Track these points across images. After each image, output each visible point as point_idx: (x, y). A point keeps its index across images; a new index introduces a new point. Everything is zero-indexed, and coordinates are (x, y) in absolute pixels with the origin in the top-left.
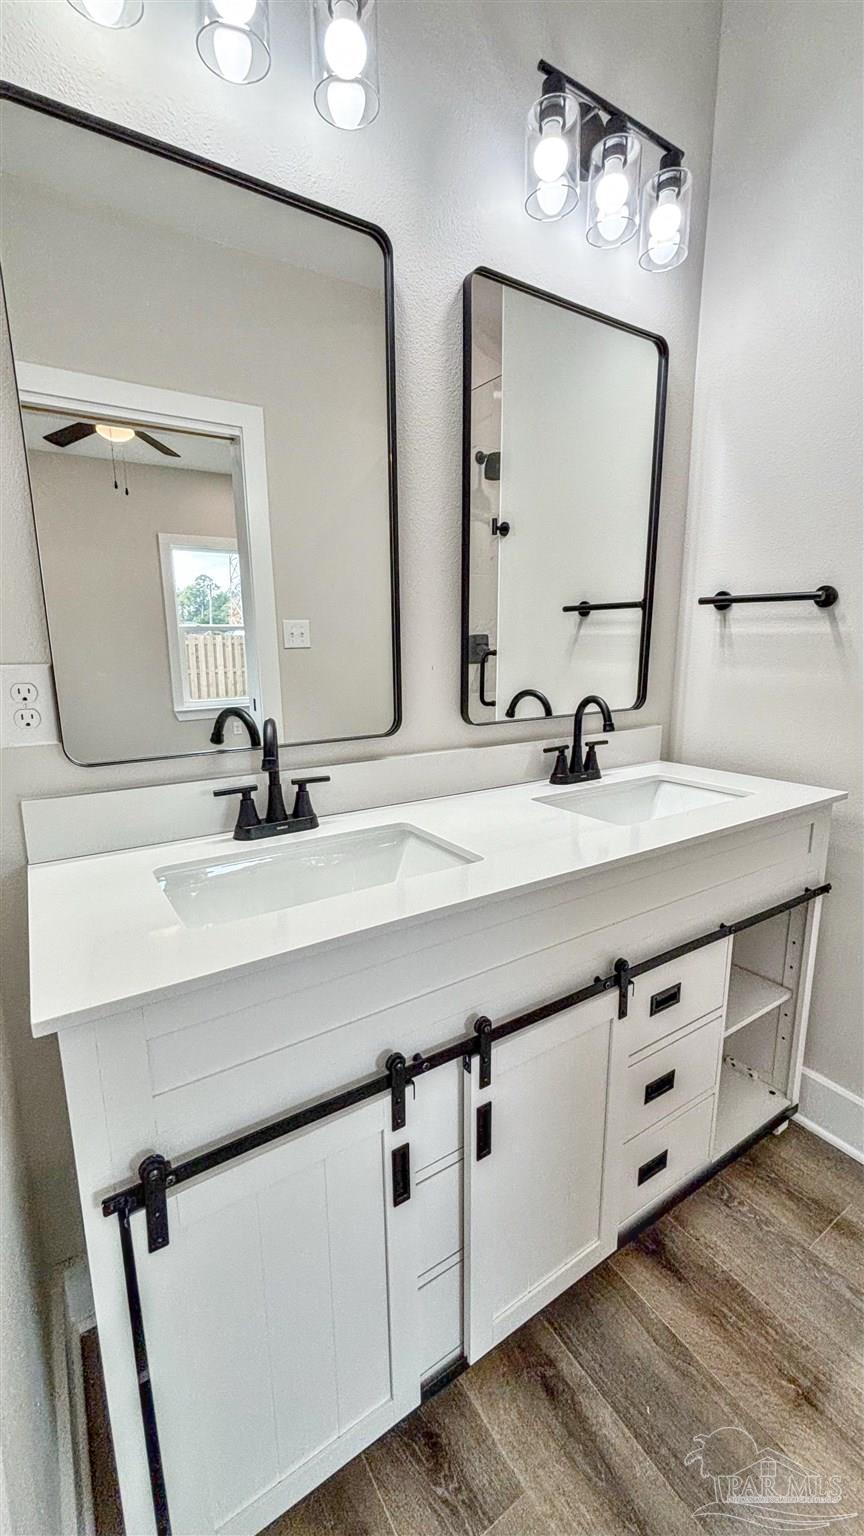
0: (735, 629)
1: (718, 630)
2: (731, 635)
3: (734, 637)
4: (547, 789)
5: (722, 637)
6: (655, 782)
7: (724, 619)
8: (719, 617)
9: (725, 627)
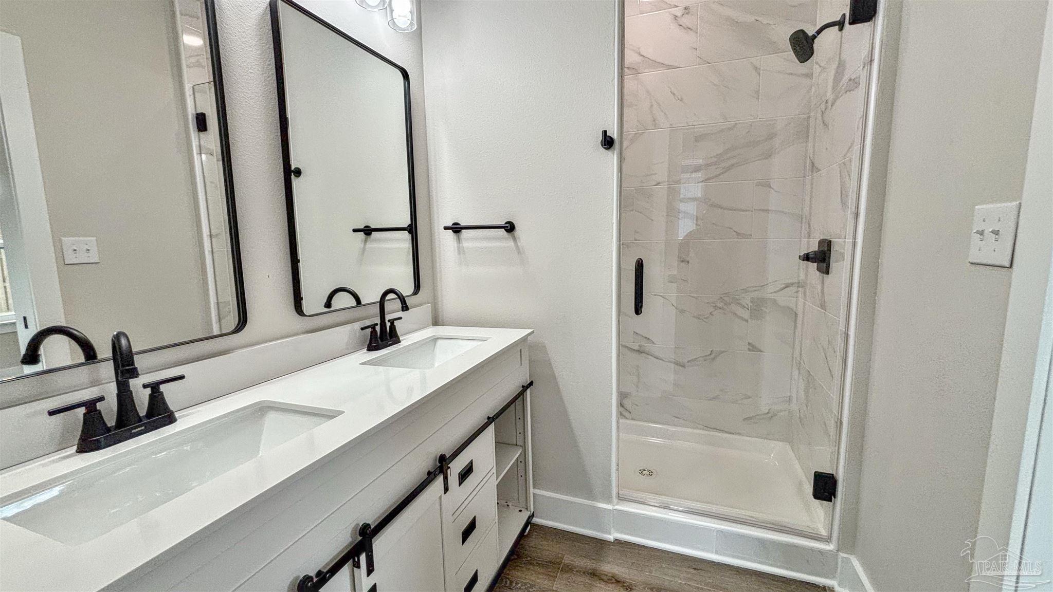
0: (465, 244)
1: (456, 245)
2: (463, 247)
3: (465, 249)
4: (366, 355)
5: (459, 248)
6: (433, 340)
7: (459, 239)
8: (455, 237)
9: (460, 243)
